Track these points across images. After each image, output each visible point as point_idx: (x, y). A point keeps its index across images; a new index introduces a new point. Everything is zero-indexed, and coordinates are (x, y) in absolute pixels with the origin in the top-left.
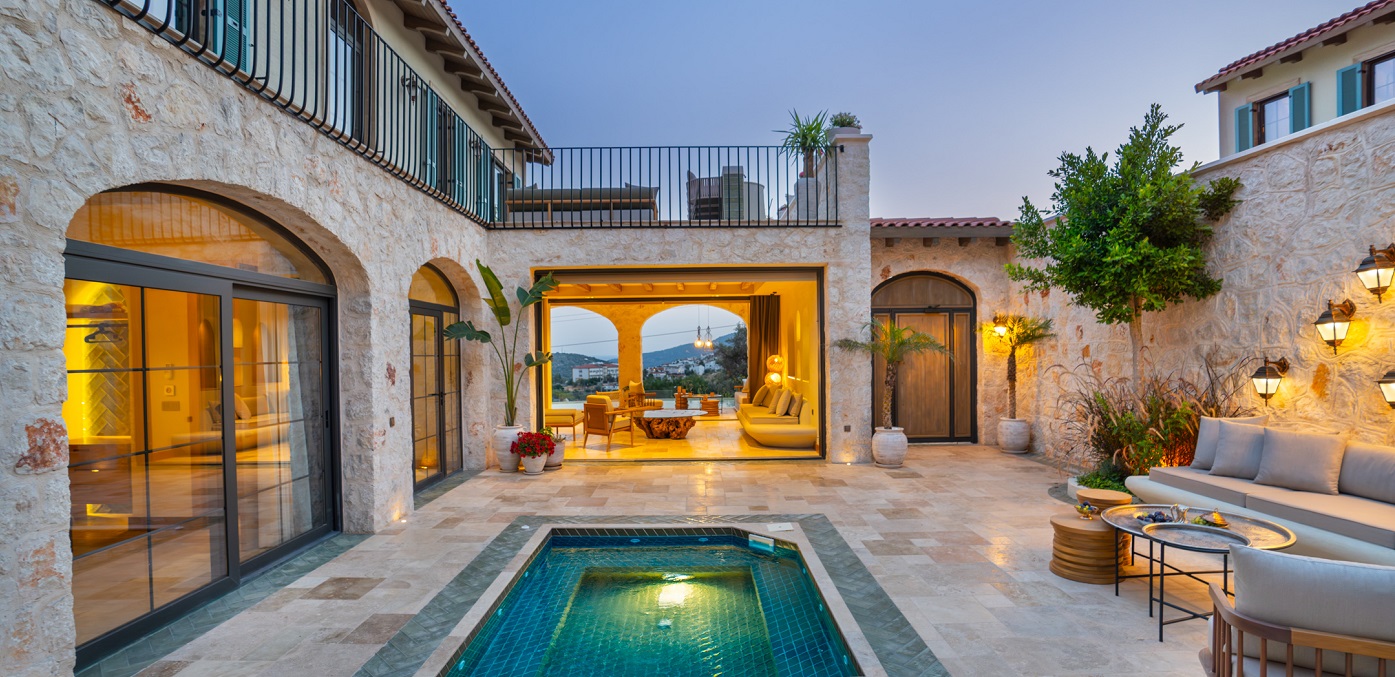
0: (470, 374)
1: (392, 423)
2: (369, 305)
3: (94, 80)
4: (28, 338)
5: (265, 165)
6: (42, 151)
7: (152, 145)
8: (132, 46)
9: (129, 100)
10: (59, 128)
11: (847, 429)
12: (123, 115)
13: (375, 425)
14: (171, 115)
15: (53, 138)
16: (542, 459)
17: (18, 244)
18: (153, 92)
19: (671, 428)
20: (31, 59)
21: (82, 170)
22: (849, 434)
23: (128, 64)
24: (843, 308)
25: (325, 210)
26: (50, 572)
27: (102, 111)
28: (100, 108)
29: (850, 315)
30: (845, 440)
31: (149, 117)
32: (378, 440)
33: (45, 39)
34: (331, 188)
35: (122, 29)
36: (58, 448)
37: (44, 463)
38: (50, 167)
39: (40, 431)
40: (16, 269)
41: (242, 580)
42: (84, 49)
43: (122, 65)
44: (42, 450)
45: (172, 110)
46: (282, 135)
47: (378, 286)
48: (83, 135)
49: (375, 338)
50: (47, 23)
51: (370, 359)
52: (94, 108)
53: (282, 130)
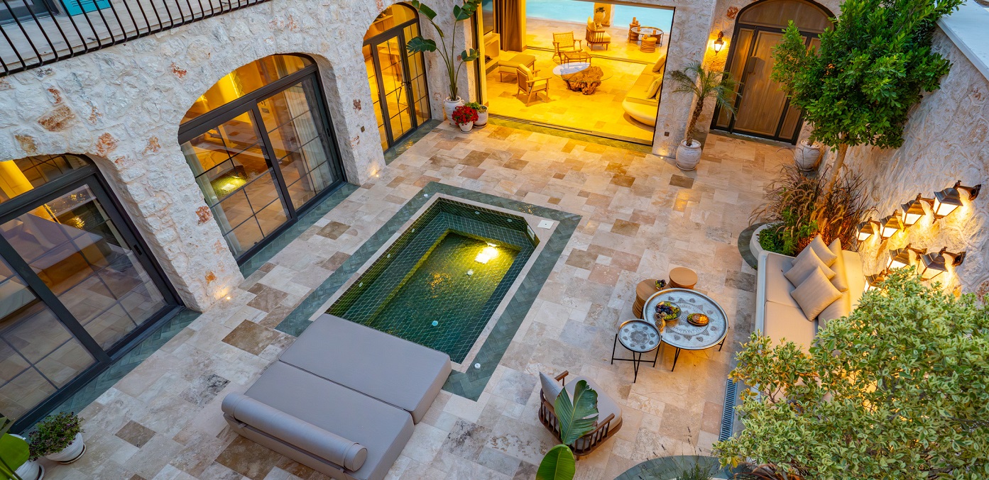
0: (430, 62)
1: (363, 129)
2: (334, 75)
3: (159, 74)
4: (184, 185)
5: (247, 48)
6: (157, 119)
7: (192, 83)
8: (165, 44)
9: (175, 71)
10: (158, 106)
11: (667, 134)
12: (176, 79)
13: (351, 137)
14: (194, 62)
15: (158, 112)
16: (470, 124)
17: (166, 156)
18: (182, 57)
19: (582, 86)
20: (136, 85)
21: (172, 116)
22: (667, 138)
23: (167, 54)
24: (680, 46)
25: (290, 43)
26: (221, 248)
27: (168, 86)
28: (167, 85)
29: (685, 53)
30: (664, 141)
31: (186, 71)
32: (354, 143)
33: (136, 73)
34: (290, 28)
35: (158, 40)
36: (208, 214)
37: (206, 220)
38: (162, 123)
39: (201, 211)
40: (170, 165)
41: (299, 217)
42: (149, 65)
43: (165, 57)
44: (204, 216)
45: (193, 59)
46: (250, 22)
47: (336, 61)
48: (166, 101)
49: (341, 92)
50: (133, 65)
51: (341, 104)
52: (164, 87)
53: (250, 19)
